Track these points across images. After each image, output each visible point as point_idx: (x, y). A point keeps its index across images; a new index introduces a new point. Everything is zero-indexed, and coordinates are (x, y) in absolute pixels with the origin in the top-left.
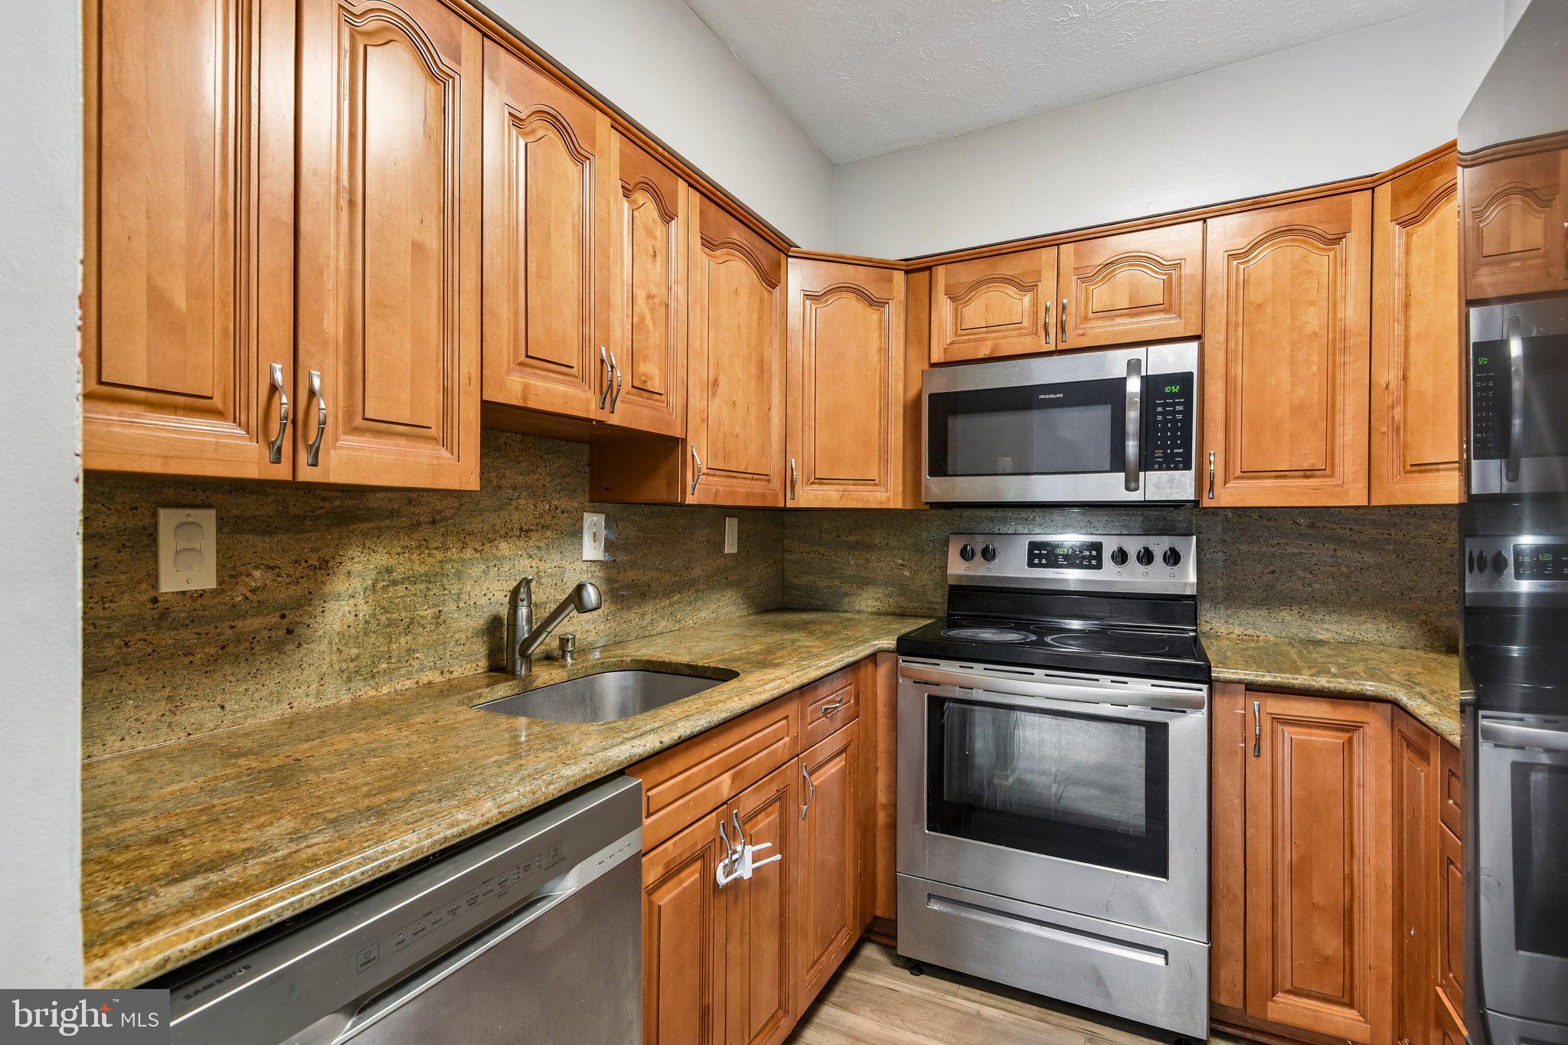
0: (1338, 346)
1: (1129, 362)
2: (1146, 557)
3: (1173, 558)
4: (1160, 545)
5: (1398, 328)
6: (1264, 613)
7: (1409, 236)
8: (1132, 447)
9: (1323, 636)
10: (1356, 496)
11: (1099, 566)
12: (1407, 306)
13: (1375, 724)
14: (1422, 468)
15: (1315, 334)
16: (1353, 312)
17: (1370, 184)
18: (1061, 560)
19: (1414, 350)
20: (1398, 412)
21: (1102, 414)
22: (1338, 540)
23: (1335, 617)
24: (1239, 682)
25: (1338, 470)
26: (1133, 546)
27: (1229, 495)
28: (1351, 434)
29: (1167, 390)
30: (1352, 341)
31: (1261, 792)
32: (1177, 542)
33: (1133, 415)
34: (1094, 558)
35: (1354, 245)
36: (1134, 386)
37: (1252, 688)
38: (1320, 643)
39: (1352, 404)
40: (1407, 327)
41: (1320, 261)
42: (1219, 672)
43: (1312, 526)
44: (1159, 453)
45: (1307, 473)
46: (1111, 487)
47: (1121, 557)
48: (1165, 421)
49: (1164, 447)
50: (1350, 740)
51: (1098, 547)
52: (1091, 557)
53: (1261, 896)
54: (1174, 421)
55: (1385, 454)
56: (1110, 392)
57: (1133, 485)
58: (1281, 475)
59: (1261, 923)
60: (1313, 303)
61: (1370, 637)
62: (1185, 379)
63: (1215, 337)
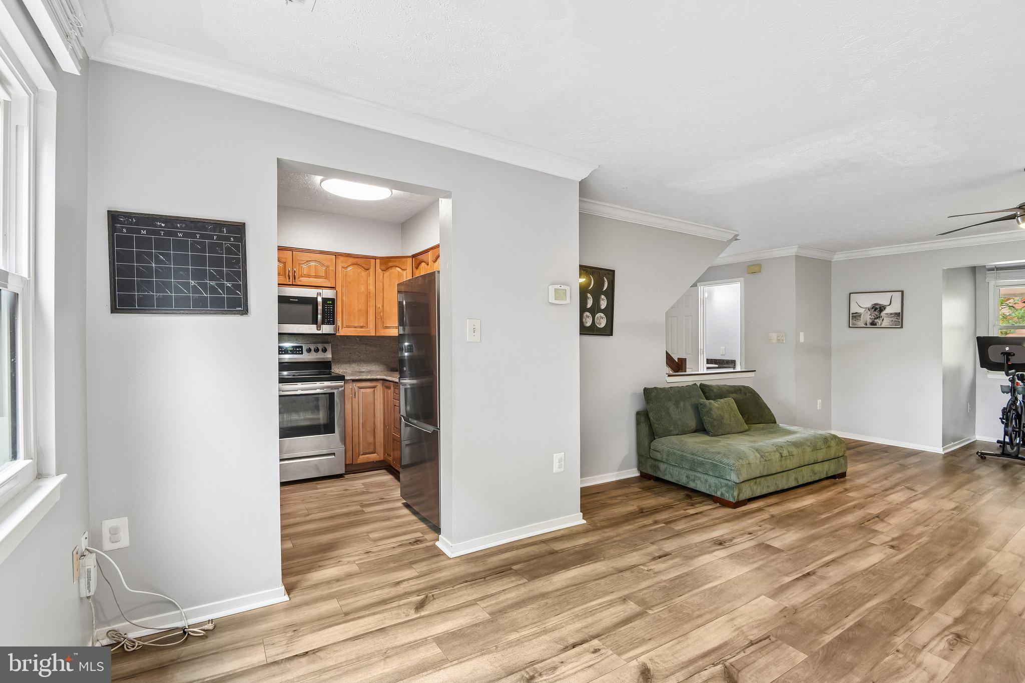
0: (368, 296)
1: (318, 293)
2: (317, 350)
3: (325, 350)
4: (320, 346)
5: (382, 295)
6: (348, 365)
7: (383, 274)
8: (320, 317)
9: (363, 370)
10: (373, 334)
11: (302, 353)
12: (383, 289)
13: (379, 385)
14: (387, 327)
15: (363, 292)
16: (372, 288)
17: (375, 258)
18: (289, 352)
19: (384, 300)
20: (382, 313)
21: (309, 308)
22: (366, 344)
23: (366, 365)
24: (351, 380)
25: (369, 327)
26: (312, 347)
27: (342, 332)
28: (371, 318)
29: (328, 302)
30: (371, 295)
31: (356, 406)
32: (326, 346)
33: (320, 307)
34: (300, 351)
35: (372, 270)
36: (320, 299)
37: (354, 381)
38: (363, 372)
39: (371, 311)
40: (383, 295)
41: (364, 274)
42: (347, 378)
43: (360, 340)
44: (326, 320)
45: (362, 327)
46: (311, 329)
47: (309, 350)
48: (328, 311)
49: (328, 318)
50: (374, 390)
51: (301, 347)
52: (299, 351)
53: (356, 433)
54: (330, 311)
55: (379, 323)
56: (312, 301)
57: (319, 328)
58: (355, 327)
59: (356, 439)
60: (363, 284)
61: (374, 369)
62: (333, 300)
63: (339, 288)
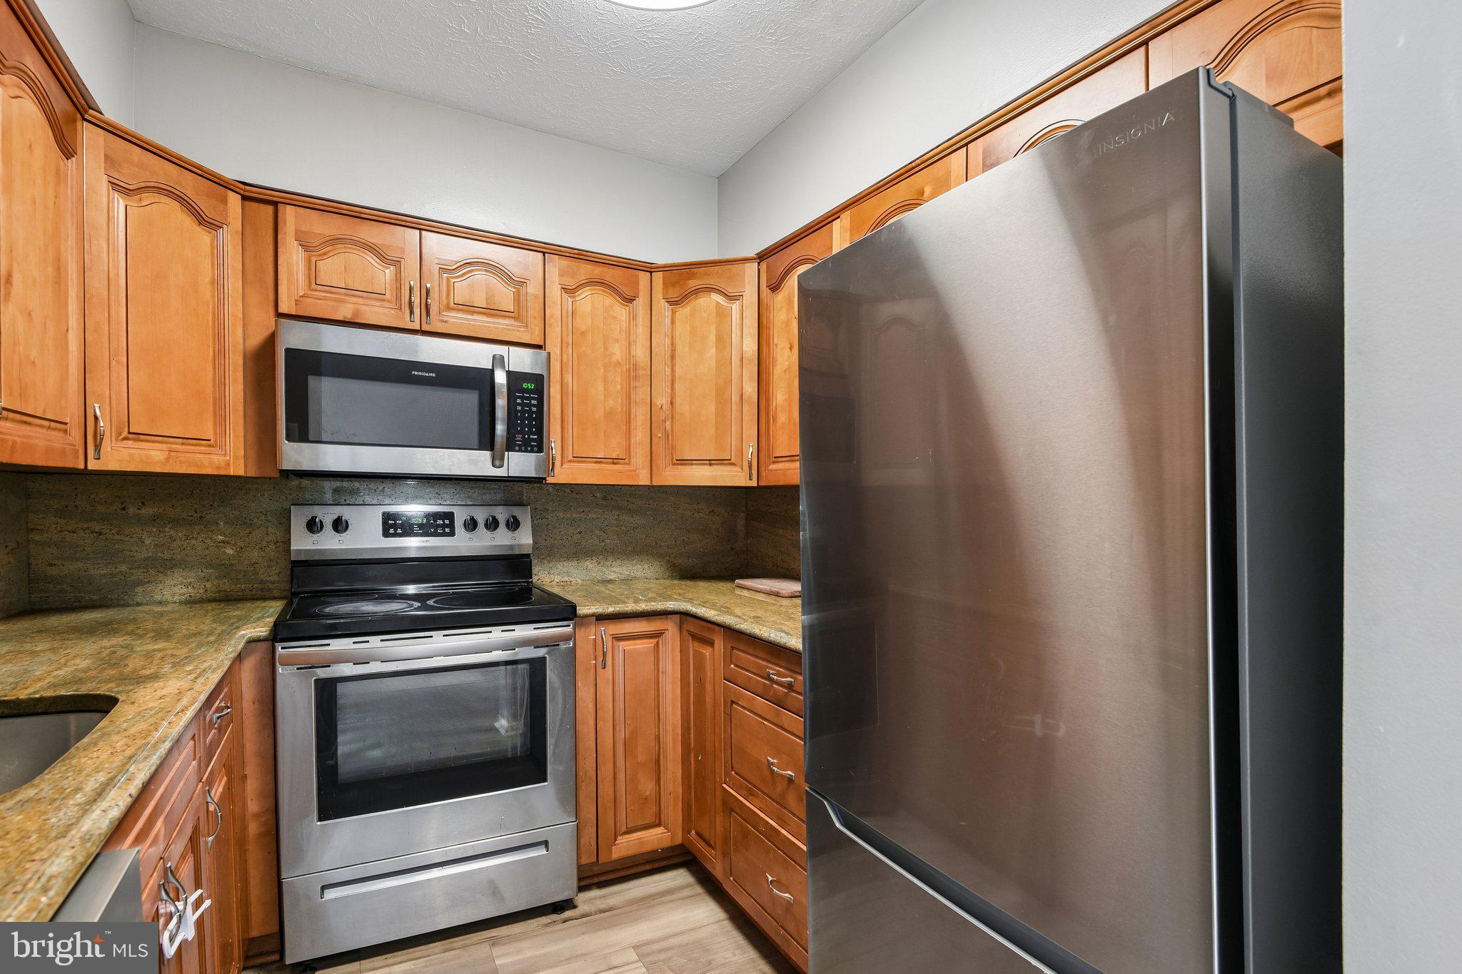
0: (632, 374)
1: (494, 357)
2: (492, 524)
3: (513, 524)
4: (502, 514)
5: (668, 370)
6: (574, 563)
7: (674, 312)
8: (500, 428)
9: (612, 577)
10: (643, 480)
11: (452, 534)
12: (673, 357)
13: (671, 628)
14: (683, 462)
15: (619, 363)
16: (640, 353)
17: (650, 269)
18: (416, 529)
19: (677, 386)
20: (668, 423)
21: (469, 400)
22: (620, 508)
23: (619, 561)
24: (592, 615)
25: (633, 460)
26: (481, 515)
27: (563, 474)
28: (640, 435)
29: (525, 385)
30: (641, 372)
31: (606, 692)
32: (517, 512)
33: (501, 402)
34: (447, 526)
35: (641, 302)
36: (500, 378)
37: (601, 618)
38: (610, 581)
39: (640, 415)
40: (673, 371)
41: (621, 311)
42: (582, 610)
43: (605, 498)
44: (519, 437)
45: (615, 461)
46: (476, 463)
47: (471, 525)
48: (523, 412)
49: (522, 432)
50: (658, 643)
51: (450, 516)
52: (444, 526)
53: (607, 771)
54: (531, 412)
55: (660, 449)
56: (478, 380)
57: (497, 463)
58: (598, 461)
59: (606, 790)
60: (617, 340)
61: (639, 574)
62: (538, 380)
63: (553, 346)
